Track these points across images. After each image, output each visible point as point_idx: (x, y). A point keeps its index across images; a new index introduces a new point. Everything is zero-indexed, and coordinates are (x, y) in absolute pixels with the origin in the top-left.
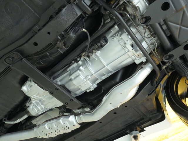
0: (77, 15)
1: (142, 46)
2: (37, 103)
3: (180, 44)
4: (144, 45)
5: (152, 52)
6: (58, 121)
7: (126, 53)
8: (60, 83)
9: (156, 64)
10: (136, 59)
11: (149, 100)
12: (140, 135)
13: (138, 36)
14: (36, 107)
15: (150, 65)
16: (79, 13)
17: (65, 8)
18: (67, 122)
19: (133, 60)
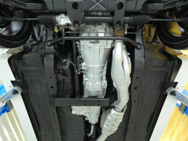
0: (52, 58)
1: (100, 37)
2: (90, 116)
3: (114, 10)
4: (101, 35)
5: (113, 33)
6: (108, 119)
7: (100, 49)
8: (87, 96)
9: (122, 37)
10: (105, 46)
11: (151, 60)
12: (178, 88)
13: (93, 35)
14: (91, 118)
15: (117, 41)
16: (52, 56)
17: (45, 60)
18: (112, 116)
19: (104, 49)
